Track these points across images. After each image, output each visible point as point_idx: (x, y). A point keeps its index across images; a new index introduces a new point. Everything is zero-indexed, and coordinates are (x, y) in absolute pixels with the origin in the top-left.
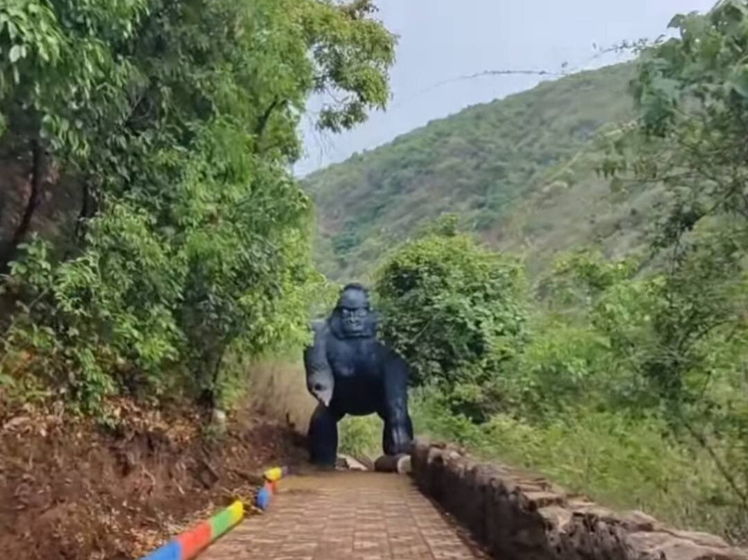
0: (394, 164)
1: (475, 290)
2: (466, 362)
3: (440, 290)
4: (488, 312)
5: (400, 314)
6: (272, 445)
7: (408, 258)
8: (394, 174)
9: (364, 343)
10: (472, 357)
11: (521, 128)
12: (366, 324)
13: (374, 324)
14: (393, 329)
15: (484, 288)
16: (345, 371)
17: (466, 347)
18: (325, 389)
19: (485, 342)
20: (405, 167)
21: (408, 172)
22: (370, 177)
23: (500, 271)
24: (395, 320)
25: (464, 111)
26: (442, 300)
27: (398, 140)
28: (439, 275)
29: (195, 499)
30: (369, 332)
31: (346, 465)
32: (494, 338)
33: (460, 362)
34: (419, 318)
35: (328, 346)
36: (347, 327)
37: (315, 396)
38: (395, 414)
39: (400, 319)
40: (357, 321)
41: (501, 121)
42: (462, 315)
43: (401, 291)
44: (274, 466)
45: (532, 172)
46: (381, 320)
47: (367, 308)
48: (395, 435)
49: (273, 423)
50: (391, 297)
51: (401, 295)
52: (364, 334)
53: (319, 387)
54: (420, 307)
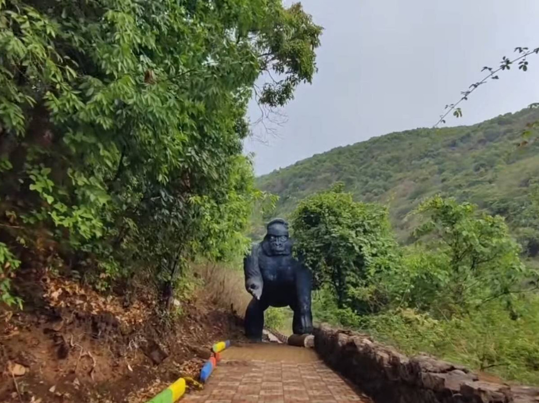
0: (295, 175)
1: (357, 226)
2: (352, 274)
3: (335, 226)
4: (366, 241)
5: (308, 241)
6: (220, 325)
7: (314, 204)
8: (295, 181)
9: (284, 259)
10: (356, 270)
11: (362, 160)
12: (286, 247)
13: (291, 247)
14: (304, 250)
15: (364, 226)
16: (271, 277)
17: (352, 263)
18: (258, 288)
19: (365, 260)
20: (301, 177)
21: (303, 180)
22: (282, 182)
23: (374, 215)
24: (305, 244)
25: (332, 150)
26: (337, 231)
27: (297, 164)
28: (335, 216)
29: (142, 376)
30: (288, 252)
31: (268, 339)
32: (370, 257)
33: (348, 273)
34: (321, 243)
35: (259, 260)
36: (273, 248)
37: (251, 292)
38: (303, 307)
39: (308, 244)
40: (280, 244)
41: (352, 156)
42: (351, 242)
43: (309, 226)
44: (220, 341)
45: (367, 182)
46: (296, 244)
47: (287, 236)
48: (303, 320)
49: (222, 310)
50: (303, 229)
51: (309, 228)
52: (284, 253)
53: (253, 287)
54: (322, 236)
